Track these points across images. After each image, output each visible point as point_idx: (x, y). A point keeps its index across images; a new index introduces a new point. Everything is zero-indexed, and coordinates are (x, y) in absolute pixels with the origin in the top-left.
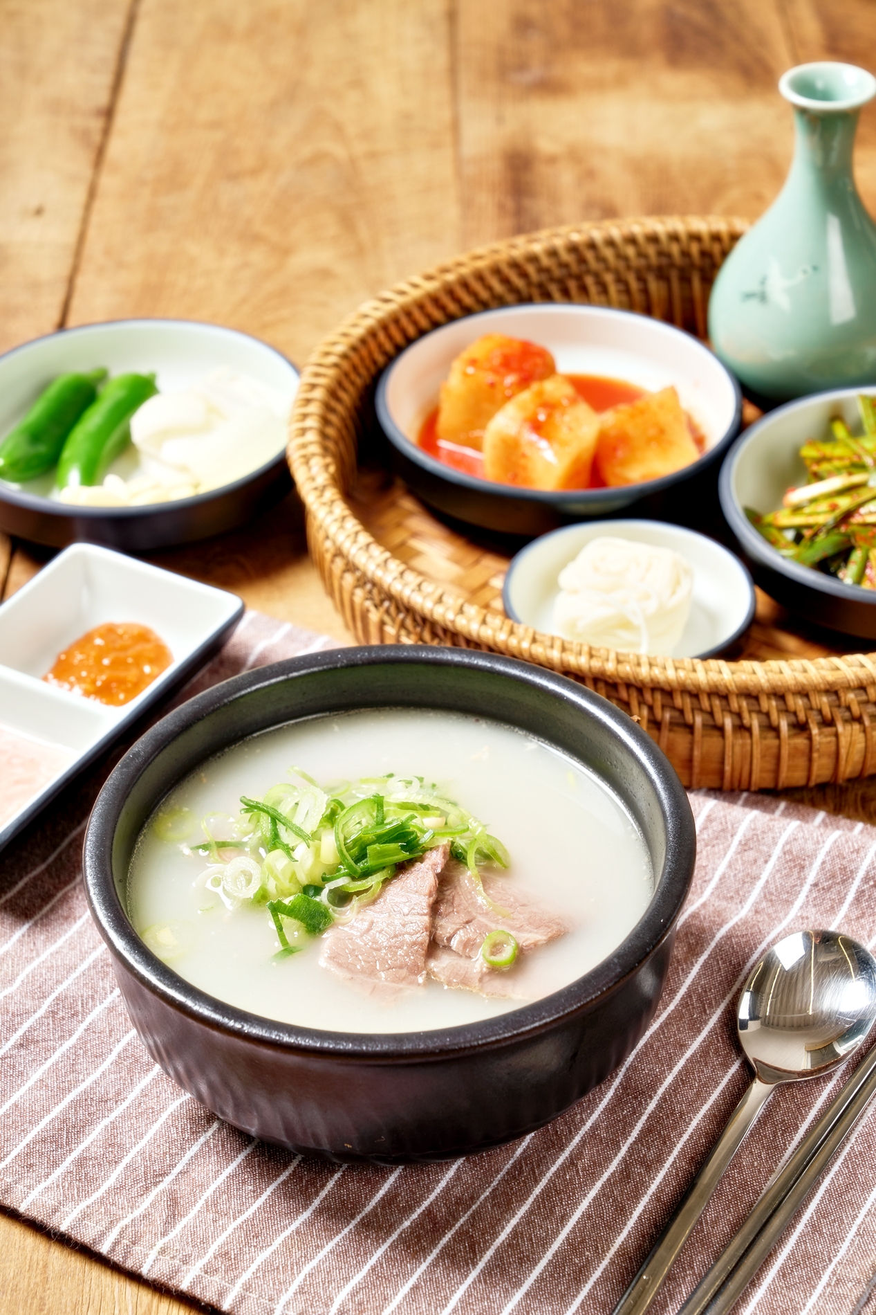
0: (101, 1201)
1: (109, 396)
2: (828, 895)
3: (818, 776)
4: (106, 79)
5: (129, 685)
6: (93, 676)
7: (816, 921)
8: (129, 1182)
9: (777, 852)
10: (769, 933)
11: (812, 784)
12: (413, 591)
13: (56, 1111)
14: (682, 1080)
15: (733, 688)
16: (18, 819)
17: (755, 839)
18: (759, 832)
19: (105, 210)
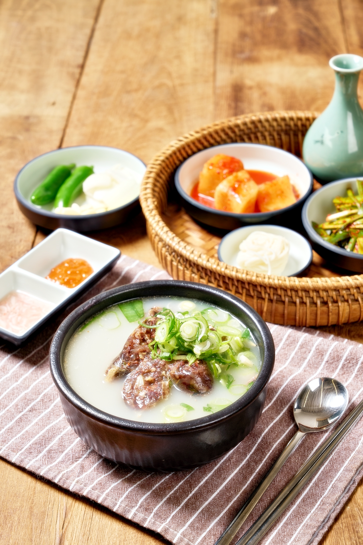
0: (56, 465)
1: (76, 174)
2: (332, 366)
3: (332, 322)
4: (82, 54)
5: (77, 281)
6: (63, 277)
7: (327, 375)
8: (67, 460)
9: (313, 349)
10: (308, 379)
11: (330, 325)
12: (183, 249)
13: (41, 433)
14: (271, 430)
15: (299, 288)
16: (32, 328)
17: (306, 344)
18: (307, 341)
19: (79, 104)
